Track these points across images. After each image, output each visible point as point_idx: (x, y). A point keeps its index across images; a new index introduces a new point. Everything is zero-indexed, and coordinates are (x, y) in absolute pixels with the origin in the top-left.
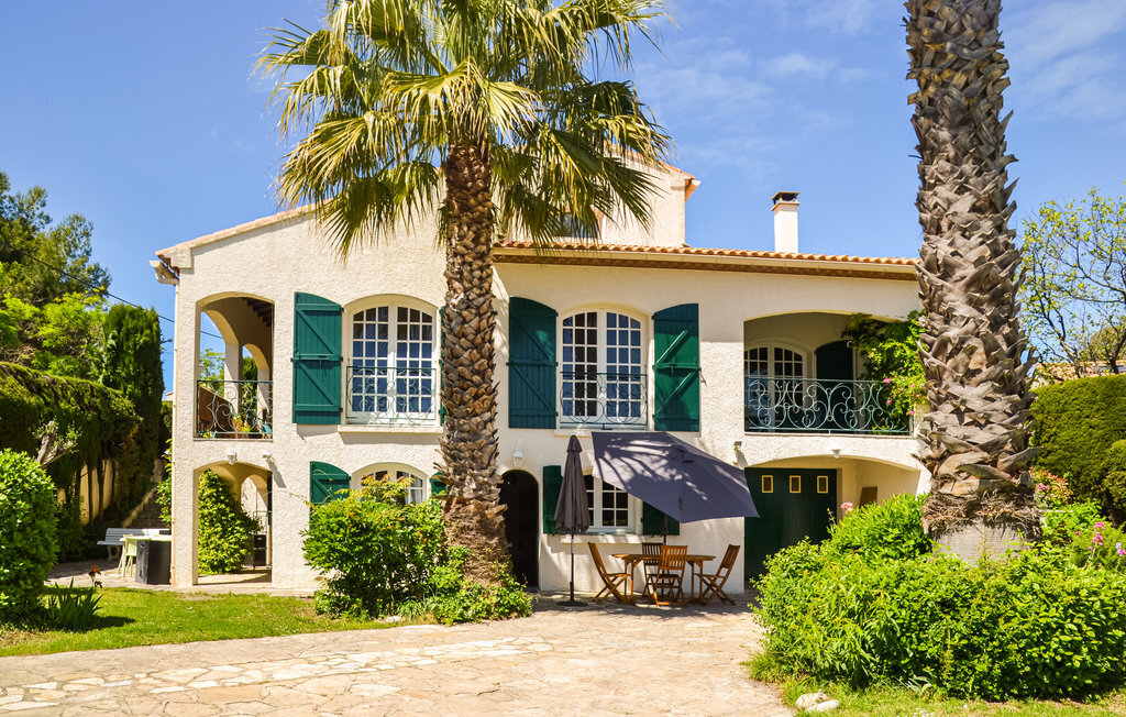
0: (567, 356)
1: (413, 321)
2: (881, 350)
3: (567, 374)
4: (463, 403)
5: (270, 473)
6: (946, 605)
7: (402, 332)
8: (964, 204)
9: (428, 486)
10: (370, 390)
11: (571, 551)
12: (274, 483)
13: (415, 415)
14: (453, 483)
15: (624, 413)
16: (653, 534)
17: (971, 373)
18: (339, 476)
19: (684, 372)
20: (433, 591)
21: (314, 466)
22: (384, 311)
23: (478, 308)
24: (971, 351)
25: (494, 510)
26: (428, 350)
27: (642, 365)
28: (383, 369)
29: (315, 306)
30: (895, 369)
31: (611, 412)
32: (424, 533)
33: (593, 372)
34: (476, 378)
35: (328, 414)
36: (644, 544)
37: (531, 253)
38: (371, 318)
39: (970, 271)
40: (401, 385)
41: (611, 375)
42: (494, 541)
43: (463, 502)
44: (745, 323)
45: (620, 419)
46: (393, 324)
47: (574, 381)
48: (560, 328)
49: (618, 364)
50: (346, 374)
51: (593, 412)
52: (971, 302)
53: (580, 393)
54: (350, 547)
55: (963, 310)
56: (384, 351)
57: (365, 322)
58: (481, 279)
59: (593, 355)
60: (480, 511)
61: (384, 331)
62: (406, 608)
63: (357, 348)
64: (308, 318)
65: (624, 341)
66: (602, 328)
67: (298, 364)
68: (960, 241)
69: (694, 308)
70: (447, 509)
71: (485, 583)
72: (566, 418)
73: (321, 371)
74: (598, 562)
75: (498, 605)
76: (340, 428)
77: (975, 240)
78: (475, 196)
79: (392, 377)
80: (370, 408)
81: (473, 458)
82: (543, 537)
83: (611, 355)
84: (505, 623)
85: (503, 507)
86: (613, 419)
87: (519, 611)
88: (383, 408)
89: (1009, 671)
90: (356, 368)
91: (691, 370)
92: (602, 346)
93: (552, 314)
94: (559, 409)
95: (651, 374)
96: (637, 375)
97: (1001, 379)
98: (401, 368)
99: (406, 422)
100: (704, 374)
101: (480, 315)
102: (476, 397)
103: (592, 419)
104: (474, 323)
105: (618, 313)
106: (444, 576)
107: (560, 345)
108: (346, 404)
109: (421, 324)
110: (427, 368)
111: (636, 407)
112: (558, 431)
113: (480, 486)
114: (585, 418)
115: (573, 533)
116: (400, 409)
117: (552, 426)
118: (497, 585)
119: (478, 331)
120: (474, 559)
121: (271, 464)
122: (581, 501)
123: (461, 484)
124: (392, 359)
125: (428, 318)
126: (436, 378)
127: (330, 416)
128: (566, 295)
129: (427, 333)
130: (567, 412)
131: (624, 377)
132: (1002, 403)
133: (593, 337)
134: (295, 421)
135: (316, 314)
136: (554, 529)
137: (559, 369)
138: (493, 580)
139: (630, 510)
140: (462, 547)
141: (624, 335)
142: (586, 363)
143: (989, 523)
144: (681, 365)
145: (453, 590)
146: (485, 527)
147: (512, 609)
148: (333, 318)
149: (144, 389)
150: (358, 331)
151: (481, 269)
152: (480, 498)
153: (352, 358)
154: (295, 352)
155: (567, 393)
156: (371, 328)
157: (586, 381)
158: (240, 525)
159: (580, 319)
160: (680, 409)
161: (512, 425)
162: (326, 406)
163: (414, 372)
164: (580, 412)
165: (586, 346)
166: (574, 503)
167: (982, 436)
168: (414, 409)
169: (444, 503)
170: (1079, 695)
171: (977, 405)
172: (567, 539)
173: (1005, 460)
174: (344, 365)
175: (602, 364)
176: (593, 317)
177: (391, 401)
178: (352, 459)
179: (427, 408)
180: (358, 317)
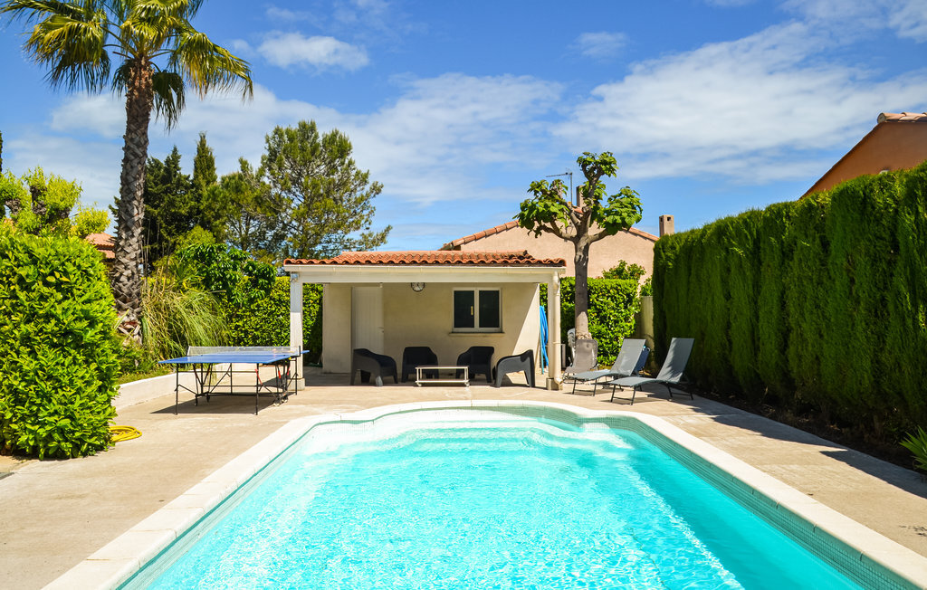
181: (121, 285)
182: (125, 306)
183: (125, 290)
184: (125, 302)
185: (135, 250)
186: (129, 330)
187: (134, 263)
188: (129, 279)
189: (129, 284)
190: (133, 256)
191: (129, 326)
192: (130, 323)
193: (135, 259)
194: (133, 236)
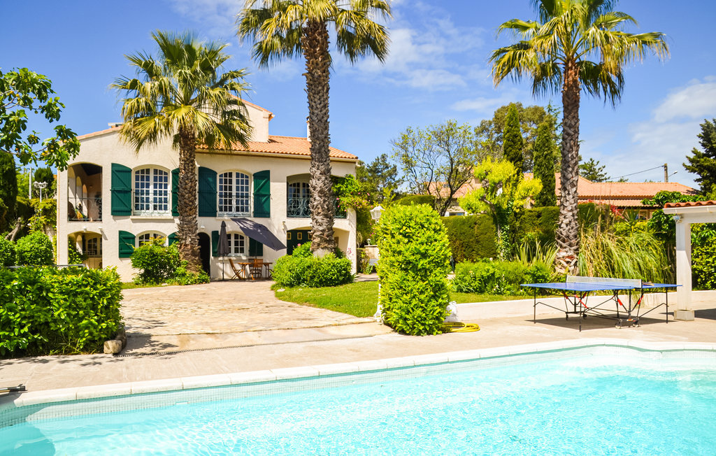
0: (221, 189)
1: (160, 174)
2: (336, 188)
3: (221, 196)
4: (186, 212)
5: (101, 235)
6: (309, 267)
7: (155, 179)
8: (318, 173)
9: (167, 240)
10: (143, 201)
11: (223, 262)
12: (103, 239)
13: (161, 211)
14: (182, 239)
15: (243, 211)
16: (253, 256)
17: (319, 213)
18: (130, 236)
19: (264, 196)
20: (177, 275)
21: (121, 233)
22: (148, 171)
23: (191, 179)
24: (319, 208)
25: (197, 247)
26: (166, 186)
27: (249, 192)
28: (148, 193)
29: (120, 169)
30: (341, 194)
31: (237, 209)
32: (173, 256)
33: (231, 195)
34: (191, 203)
35: (126, 211)
36: (249, 259)
37: (208, 151)
38: (143, 173)
39: (319, 189)
40: (155, 200)
41: (237, 196)
42: (197, 258)
43: (186, 245)
44: (287, 177)
45: (240, 213)
46: (152, 175)
47: (223, 198)
48: (218, 178)
49: (240, 192)
50: (133, 196)
51: (231, 210)
52: (319, 196)
53: (226, 203)
54: (150, 261)
55: (318, 198)
56: (148, 186)
57: (140, 175)
58: (192, 169)
59: (231, 188)
60: (192, 248)
61: (148, 179)
62: (168, 281)
63: (137, 185)
64: (117, 173)
65: (242, 183)
66: (234, 179)
67: (113, 191)
68: (317, 181)
69: (268, 172)
70: (180, 248)
71: (194, 272)
72: (220, 213)
73: (123, 195)
74: (232, 266)
75: (199, 279)
76: (131, 217)
77: (320, 181)
78: (190, 140)
79: (151, 197)
80: (142, 209)
81: (189, 230)
82: (212, 257)
83: (237, 189)
84: (201, 285)
85: (200, 247)
86: (238, 213)
87: (205, 281)
88: (148, 208)
89: (321, 281)
90: (137, 193)
91: (266, 195)
92: (234, 185)
93: (216, 173)
94: (218, 209)
95: (252, 195)
96: (247, 196)
97: (324, 215)
98: (155, 193)
99: (156, 214)
100: (271, 196)
101: (191, 182)
102: (191, 210)
103: (230, 213)
104: (190, 185)
105: (240, 173)
106: (181, 270)
107: (218, 185)
108: (133, 207)
109: (163, 176)
110: (166, 193)
111: (247, 208)
112: (217, 218)
113: (192, 239)
114: (228, 212)
115: (223, 256)
116: (155, 209)
117: (215, 216)
118: (198, 273)
119: (191, 187)
120: (191, 265)
121: (102, 231)
122: (226, 244)
123: (185, 239)
124: (151, 189)
125: (166, 173)
126: (170, 197)
127: (127, 213)
128: (220, 166)
129: (166, 179)
130: (221, 210)
131: (242, 197)
132: (325, 220)
133: (231, 182)
134: (112, 214)
135: (120, 172)
136: (216, 255)
137: (218, 194)
138: (197, 271)
139: (245, 247)
140: (187, 261)
141: (242, 181)
142: (228, 192)
143: (322, 248)
144: (263, 193)
145: (184, 275)
146: (194, 254)
147: (203, 280)
148: (127, 174)
149: (8, 192)
150: (137, 178)
151: (192, 166)
152: (192, 244)
153: (135, 189)
154: (112, 187)
155: (221, 203)
156: (143, 177)
157: (228, 198)
158: (79, 257)
159: (226, 175)
160: (262, 210)
161: (199, 216)
162: (125, 209)
163: (161, 194)
164: (226, 210)
165: (228, 185)
166: (224, 245)
167: (321, 228)
168: (160, 209)
169: (179, 246)
170: (336, 285)
171: (320, 221)
172: (221, 258)
173: (326, 233)
174: (132, 192)
175: (234, 192)
176: (231, 174)
177: (151, 205)
178: (136, 229)
179: (166, 208)
180: (137, 172)
181: (561, 230)
182: (564, 245)
183: (564, 233)
184: (564, 242)
185: (571, 204)
186: (568, 262)
187: (571, 213)
188: (567, 225)
189: (567, 229)
190: (570, 208)
191: (568, 260)
192: (568, 257)
193: (572, 210)
194: (569, 194)
